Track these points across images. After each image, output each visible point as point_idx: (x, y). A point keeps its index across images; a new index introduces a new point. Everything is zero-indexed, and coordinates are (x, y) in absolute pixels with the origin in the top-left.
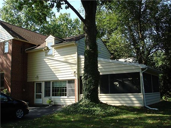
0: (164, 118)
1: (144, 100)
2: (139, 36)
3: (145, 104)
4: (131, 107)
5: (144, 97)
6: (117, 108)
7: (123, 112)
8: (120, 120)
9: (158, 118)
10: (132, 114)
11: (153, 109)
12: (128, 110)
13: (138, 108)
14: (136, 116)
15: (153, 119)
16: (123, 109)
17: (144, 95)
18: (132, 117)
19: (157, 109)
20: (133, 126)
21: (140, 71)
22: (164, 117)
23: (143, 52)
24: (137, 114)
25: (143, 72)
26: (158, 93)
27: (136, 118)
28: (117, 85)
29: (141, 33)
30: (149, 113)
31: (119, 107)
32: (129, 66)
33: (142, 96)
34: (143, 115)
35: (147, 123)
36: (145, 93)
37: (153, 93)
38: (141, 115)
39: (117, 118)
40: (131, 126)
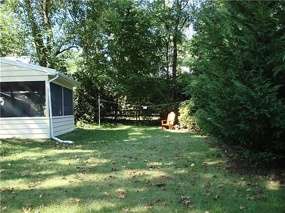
0: (85, 155)
1: (50, 128)
2: (43, 20)
3: (52, 134)
4: (28, 140)
5: (50, 123)
6: (5, 142)
7: (16, 149)
8: (13, 162)
9: (76, 156)
10: (31, 151)
11: (65, 141)
12: (24, 145)
13: (40, 141)
14: (39, 155)
15: (68, 158)
16: (15, 144)
17: (51, 120)
18: (33, 157)
19: (71, 142)
20: (38, 171)
21: (46, 79)
22: (85, 153)
23: (49, 48)
24: (41, 151)
25: (50, 81)
26: (71, 116)
27: (41, 158)
28: (1, 102)
29: (47, 16)
30: (60, 148)
31: (8, 141)
32: (27, 69)
33: (48, 121)
34: (52, 152)
35: (60, 165)
36: (53, 116)
37: (63, 116)
38: (47, 152)
39: (8, 160)
40: (34, 171)
